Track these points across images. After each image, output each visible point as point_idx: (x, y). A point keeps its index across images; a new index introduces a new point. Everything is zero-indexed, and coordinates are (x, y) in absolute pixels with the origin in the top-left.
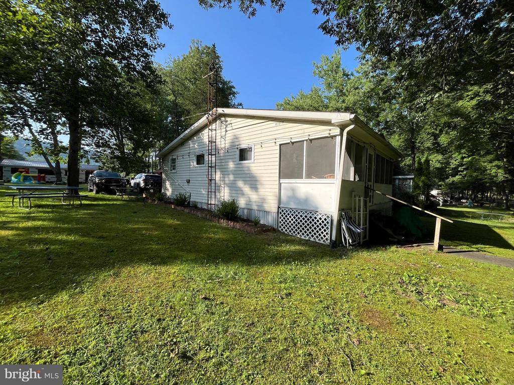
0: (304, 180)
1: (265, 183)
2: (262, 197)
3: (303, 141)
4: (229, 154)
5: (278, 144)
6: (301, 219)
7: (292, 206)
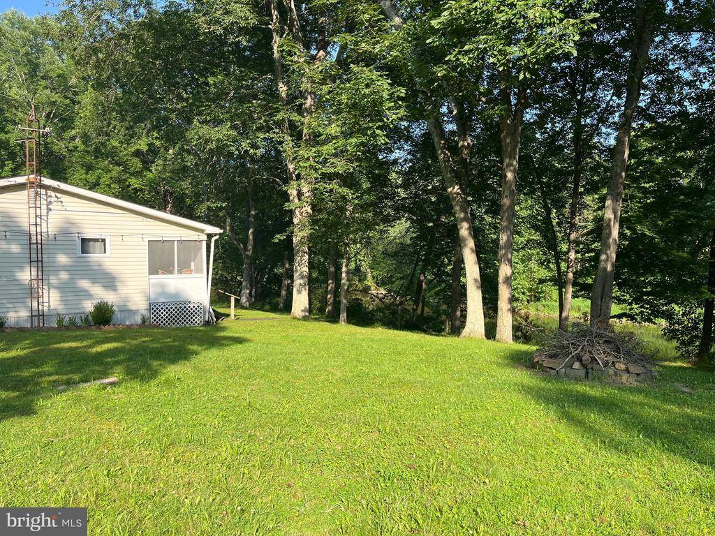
0: (176, 275)
1: (128, 279)
2: (123, 296)
3: (174, 241)
4: (58, 243)
5: (147, 240)
6: (171, 310)
7: (162, 300)
